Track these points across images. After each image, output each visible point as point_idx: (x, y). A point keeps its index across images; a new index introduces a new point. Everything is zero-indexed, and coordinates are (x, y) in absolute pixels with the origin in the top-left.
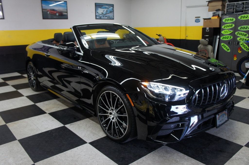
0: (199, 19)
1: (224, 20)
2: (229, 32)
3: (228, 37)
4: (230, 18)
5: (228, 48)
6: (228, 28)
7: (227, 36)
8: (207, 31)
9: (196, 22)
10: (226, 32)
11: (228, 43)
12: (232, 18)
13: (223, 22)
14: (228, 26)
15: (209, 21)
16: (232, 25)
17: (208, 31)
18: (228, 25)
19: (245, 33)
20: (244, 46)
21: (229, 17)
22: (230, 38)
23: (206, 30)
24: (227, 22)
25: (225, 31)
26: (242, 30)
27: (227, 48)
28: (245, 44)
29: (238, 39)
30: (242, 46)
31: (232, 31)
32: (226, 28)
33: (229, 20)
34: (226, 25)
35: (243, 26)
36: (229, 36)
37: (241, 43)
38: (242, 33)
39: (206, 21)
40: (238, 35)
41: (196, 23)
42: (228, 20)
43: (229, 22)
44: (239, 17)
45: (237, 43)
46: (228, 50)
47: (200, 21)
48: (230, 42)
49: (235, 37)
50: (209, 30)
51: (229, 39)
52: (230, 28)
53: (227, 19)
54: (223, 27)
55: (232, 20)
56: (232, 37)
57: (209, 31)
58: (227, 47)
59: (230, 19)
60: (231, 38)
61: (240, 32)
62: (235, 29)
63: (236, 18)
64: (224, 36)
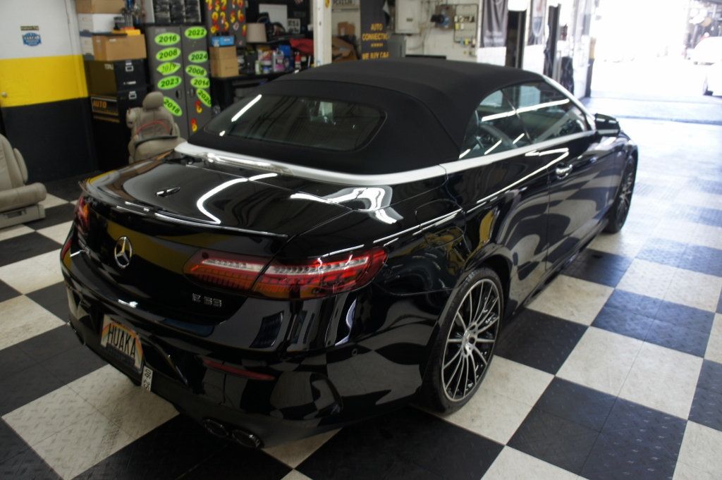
0: (35, 35)
1: (157, 40)
2: (172, 67)
3: (173, 80)
4: (169, 35)
5: (177, 107)
6: (169, 58)
7: (169, 78)
8: (128, 69)
9: (25, 42)
10: (166, 69)
11: (175, 94)
12: (173, 35)
13: (155, 43)
14: (168, 54)
15: (121, 40)
16: (175, 52)
17: (130, 68)
18: (168, 50)
19: (201, 69)
20: (204, 96)
21: (168, 31)
22: (176, 82)
23: (126, 68)
24: (164, 43)
25: (165, 65)
26: (195, 61)
27: (174, 107)
28: (205, 92)
29: (193, 82)
30: (200, 97)
31: (178, 66)
32: (164, 59)
33: (169, 40)
34: (163, 51)
35: (196, 53)
36: (174, 77)
37: (198, 91)
38: (197, 68)
39: (114, 40)
40: (191, 74)
41: (26, 45)
42: (166, 38)
43: (169, 43)
44: (187, 33)
45: (192, 91)
46: (177, 111)
47: (39, 42)
48: (179, 92)
49: (186, 78)
50: (132, 67)
51: (174, 85)
52: (173, 57)
53: (164, 35)
54: (158, 56)
55: (174, 38)
56: (180, 80)
57: (132, 70)
58: (175, 104)
59: (171, 38)
60: (178, 81)
61: (193, 67)
62: (183, 60)
63: (182, 35)
64: (165, 80)
